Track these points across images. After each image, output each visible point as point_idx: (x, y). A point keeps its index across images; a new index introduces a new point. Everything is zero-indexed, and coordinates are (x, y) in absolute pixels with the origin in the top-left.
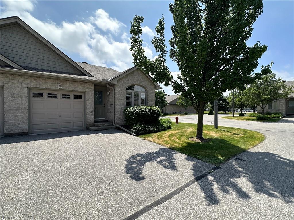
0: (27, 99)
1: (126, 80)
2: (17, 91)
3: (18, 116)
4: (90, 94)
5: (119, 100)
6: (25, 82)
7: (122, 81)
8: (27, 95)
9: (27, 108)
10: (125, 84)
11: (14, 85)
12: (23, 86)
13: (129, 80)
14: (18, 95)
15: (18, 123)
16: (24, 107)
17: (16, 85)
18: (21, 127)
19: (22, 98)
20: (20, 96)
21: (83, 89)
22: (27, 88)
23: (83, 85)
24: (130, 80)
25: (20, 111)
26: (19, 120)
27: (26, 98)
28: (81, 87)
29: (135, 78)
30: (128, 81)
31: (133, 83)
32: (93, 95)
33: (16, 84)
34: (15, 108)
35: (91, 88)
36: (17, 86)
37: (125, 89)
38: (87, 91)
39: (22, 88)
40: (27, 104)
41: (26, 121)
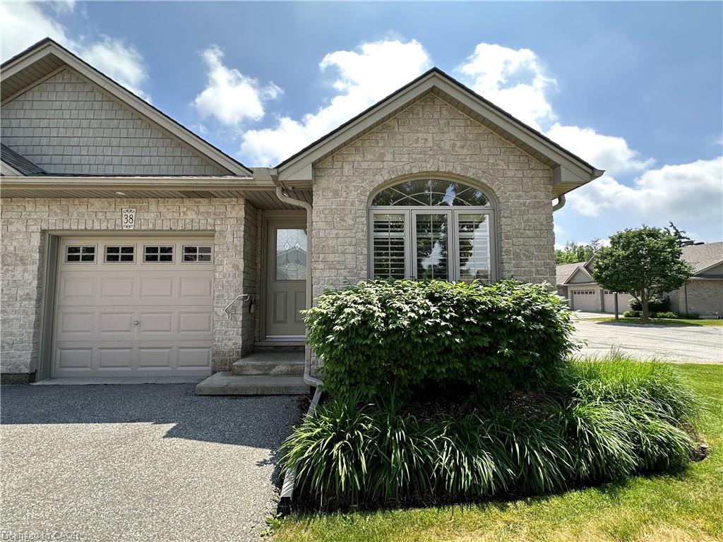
0: (35, 267)
1: (369, 157)
2: (15, 244)
3: (11, 320)
4: (229, 238)
5: (331, 258)
6: (36, 217)
7: (347, 167)
8: (37, 256)
9: (35, 297)
10: (364, 180)
11: (10, 227)
12: (31, 227)
13: (382, 156)
14: (17, 255)
15: (8, 344)
16: (28, 294)
17: (12, 228)
18: (14, 357)
19: (24, 264)
20: (22, 259)
21: (203, 224)
22: (39, 234)
23: (202, 209)
24: (389, 157)
25: (18, 304)
26: (11, 334)
27: (34, 263)
28: (195, 217)
29: (417, 141)
30: (379, 165)
31: (407, 168)
32: (240, 242)
33: (14, 222)
34: (6, 297)
35: (234, 214)
36: (18, 231)
37: (361, 202)
38: (217, 228)
39: (29, 234)
40: (35, 283)
41: (29, 337)
